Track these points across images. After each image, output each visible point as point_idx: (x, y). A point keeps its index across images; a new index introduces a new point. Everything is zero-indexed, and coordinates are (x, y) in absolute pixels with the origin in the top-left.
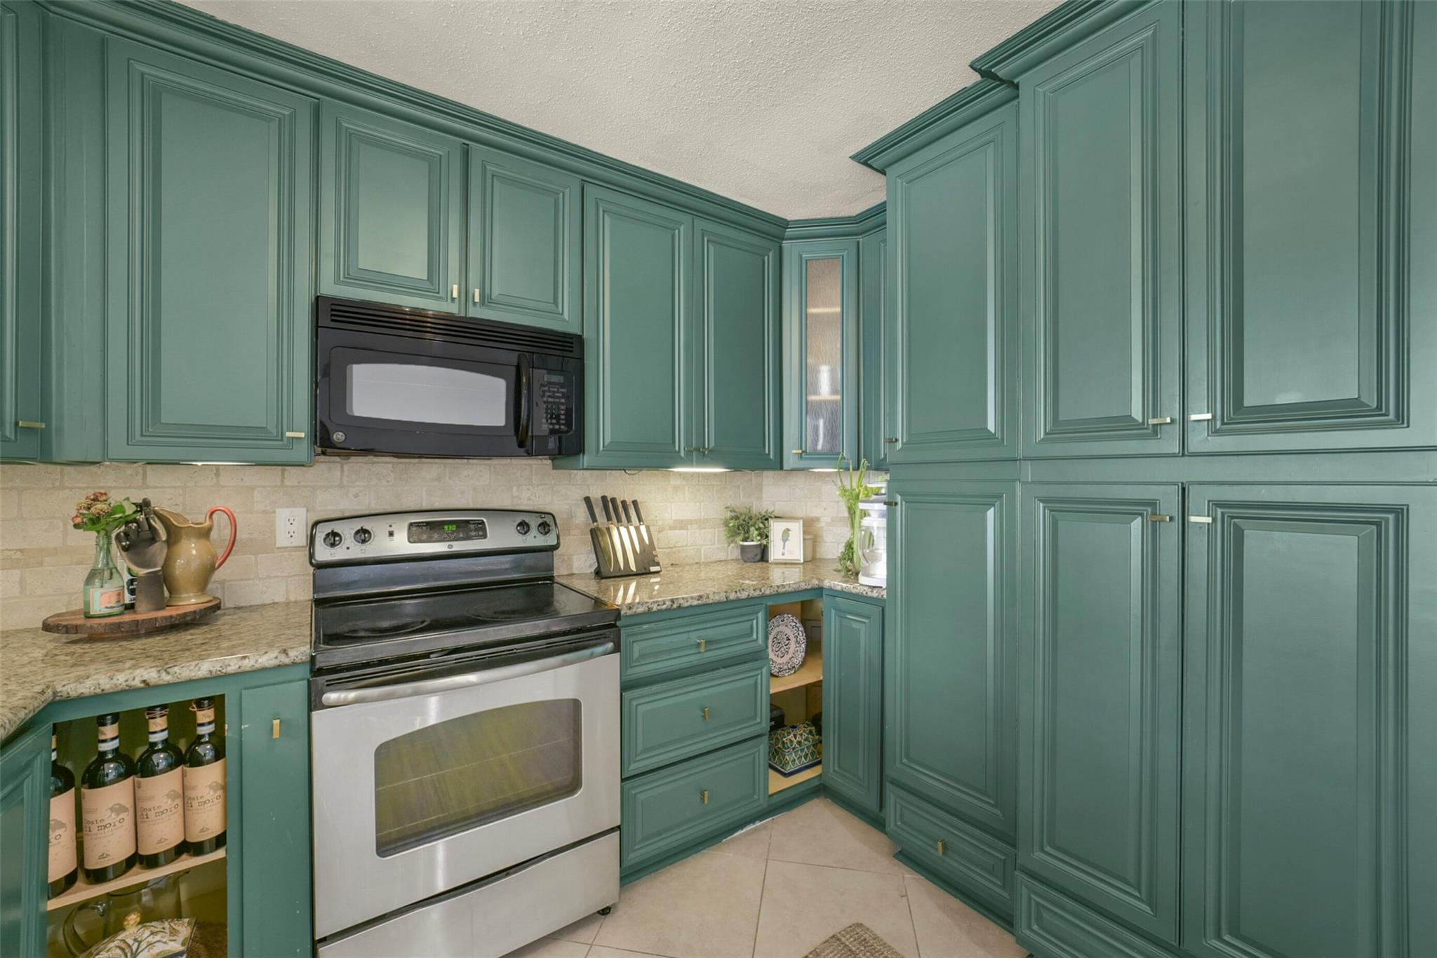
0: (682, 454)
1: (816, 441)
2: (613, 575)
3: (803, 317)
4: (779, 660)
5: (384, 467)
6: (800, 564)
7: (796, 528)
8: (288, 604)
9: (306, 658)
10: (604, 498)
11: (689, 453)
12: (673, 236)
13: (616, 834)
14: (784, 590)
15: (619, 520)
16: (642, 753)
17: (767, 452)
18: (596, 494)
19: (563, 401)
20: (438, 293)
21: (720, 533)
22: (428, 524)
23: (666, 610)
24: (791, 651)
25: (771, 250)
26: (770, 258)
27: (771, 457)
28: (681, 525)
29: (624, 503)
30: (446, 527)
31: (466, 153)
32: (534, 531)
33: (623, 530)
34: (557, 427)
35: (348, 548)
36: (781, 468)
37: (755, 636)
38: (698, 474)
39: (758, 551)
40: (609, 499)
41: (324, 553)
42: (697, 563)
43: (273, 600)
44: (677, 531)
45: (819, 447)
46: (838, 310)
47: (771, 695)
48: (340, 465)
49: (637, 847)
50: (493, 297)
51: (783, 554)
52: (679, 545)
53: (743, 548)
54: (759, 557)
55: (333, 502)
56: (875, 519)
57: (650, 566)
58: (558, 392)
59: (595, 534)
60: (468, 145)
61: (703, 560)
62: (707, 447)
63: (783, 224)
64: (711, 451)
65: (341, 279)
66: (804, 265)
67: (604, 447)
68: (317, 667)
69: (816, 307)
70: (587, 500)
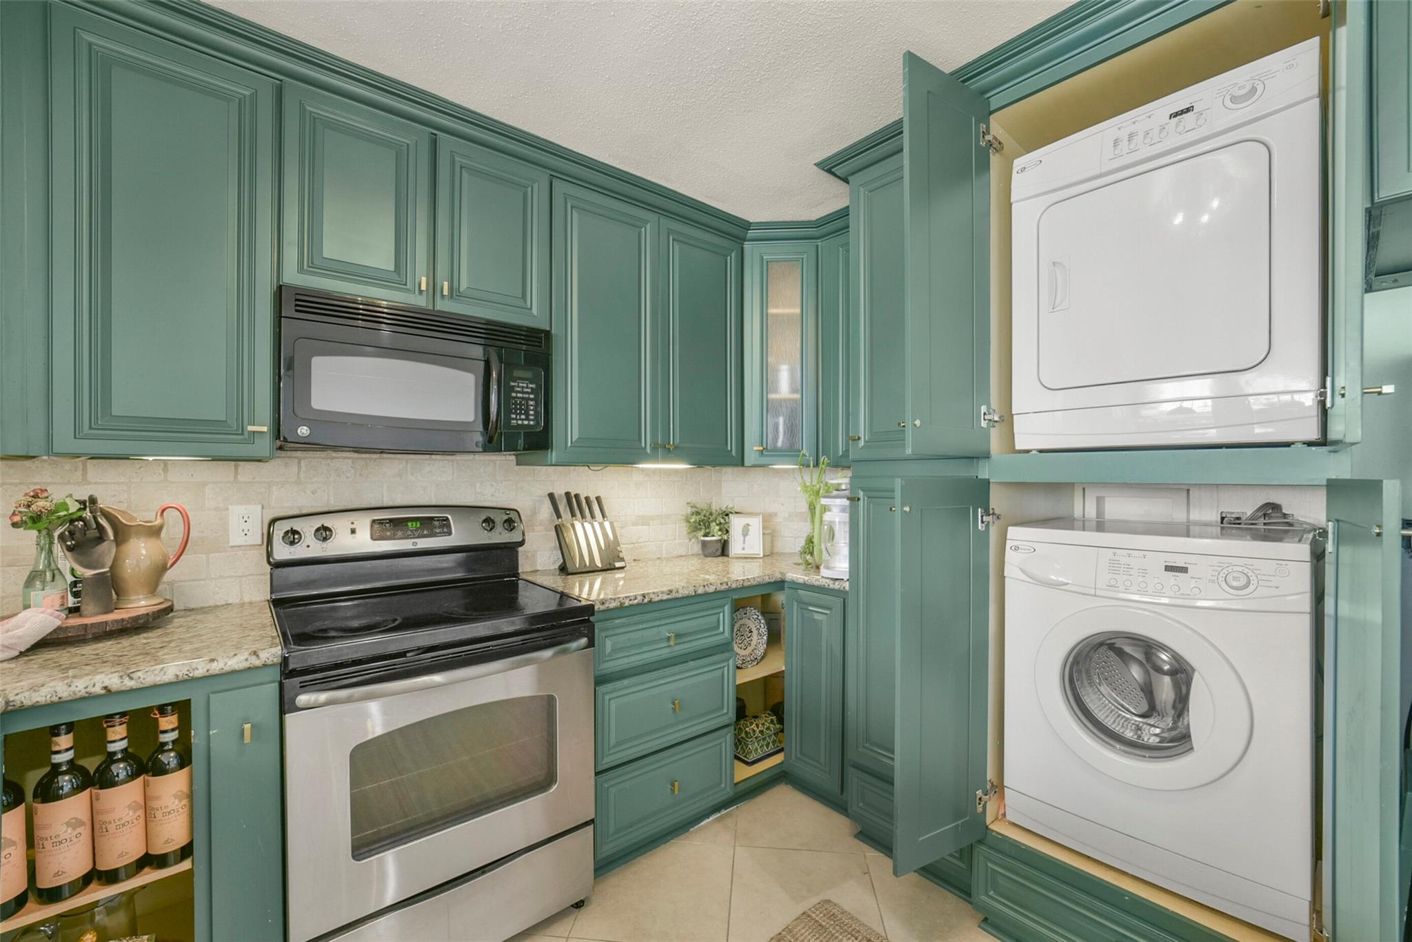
0: (648, 451)
1: (776, 438)
2: (579, 571)
3: (764, 316)
4: (742, 652)
5: (344, 462)
6: (760, 558)
7: (756, 524)
8: (242, 605)
9: (278, 660)
10: (568, 494)
11: (655, 448)
12: (640, 233)
13: (591, 827)
14: (749, 583)
15: (583, 517)
16: (615, 746)
17: (729, 448)
18: (559, 491)
19: (532, 396)
20: (406, 284)
21: (683, 528)
22: (391, 520)
23: (638, 604)
24: (754, 643)
25: (733, 251)
26: (732, 259)
27: (734, 453)
28: (644, 521)
29: (587, 499)
30: (410, 524)
31: (434, 143)
32: (499, 528)
33: (587, 525)
34: (526, 422)
35: (308, 546)
36: (743, 465)
37: (721, 629)
38: (660, 470)
39: (719, 546)
40: (573, 496)
41: (282, 552)
42: (658, 558)
43: (226, 601)
44: (640, 527)
45: (779, 444)
46: (798, 311)
47: (737, 686)
48: (296, 460)
49: (609, 840)
50: (461, 290)
51: (743, 549)
52: (641, 540)
53: (704, 544)
54: (719, 552)
55: (288, 499)
56: (837, 513)
57: (614, 561)
58: (527, 387)
59: (559, 530)
60: (436, 135)
61: (664, 556)
62: (672, 443)
63: (746, 225)
64: (676, 448)
65: (305, 267)
66: (765, 266)
67: (572, 443)
68: (290, 668)
69: (777, 307)
70: (551, 496)
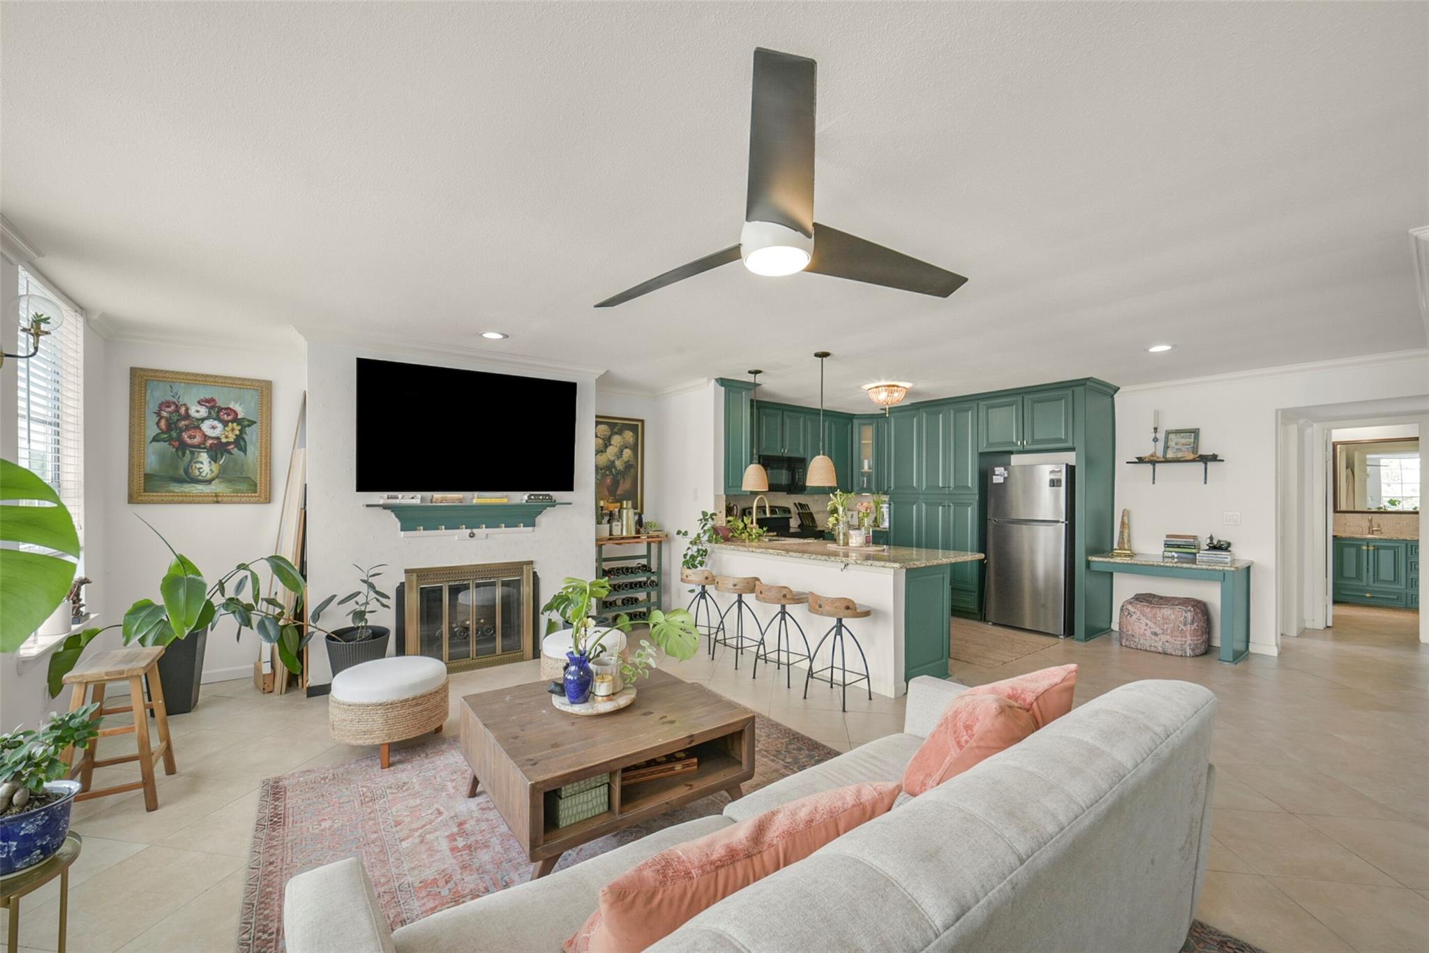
1: (864, 484)
26: (849, 426)
32: (787, 512)
36: (853, 493)
45: (865, 486)
46: (871, 442)
56: (885, 509)
57: (814, 524)
63: (853, 415)
66: (860, 425)
69: (864, 440)
70: (795, 504)
